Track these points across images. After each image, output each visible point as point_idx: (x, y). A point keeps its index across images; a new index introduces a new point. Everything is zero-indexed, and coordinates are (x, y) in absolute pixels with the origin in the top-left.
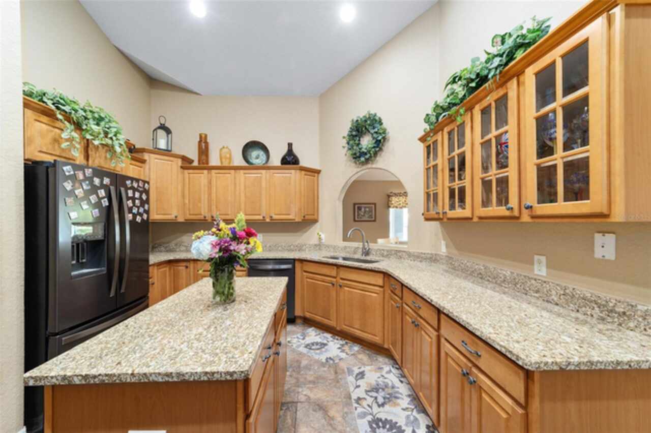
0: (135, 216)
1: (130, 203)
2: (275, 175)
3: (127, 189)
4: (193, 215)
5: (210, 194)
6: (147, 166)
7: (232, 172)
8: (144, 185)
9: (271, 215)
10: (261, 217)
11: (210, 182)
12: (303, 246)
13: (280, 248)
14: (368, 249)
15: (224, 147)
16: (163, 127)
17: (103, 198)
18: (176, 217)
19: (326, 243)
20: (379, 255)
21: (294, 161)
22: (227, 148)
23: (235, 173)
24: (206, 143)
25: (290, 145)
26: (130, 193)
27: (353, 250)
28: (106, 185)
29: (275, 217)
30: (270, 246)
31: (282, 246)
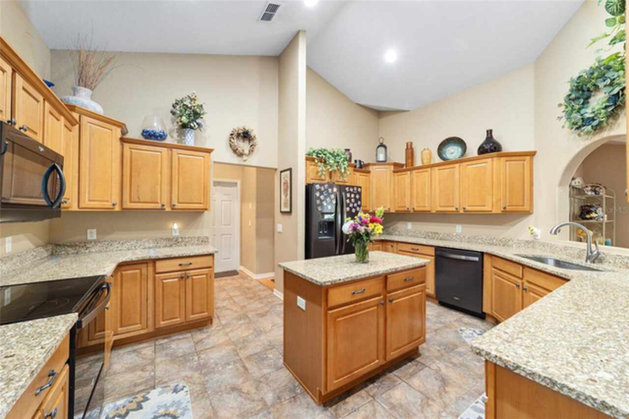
0: (351, 209)
1: (348, 201)
2: (469, 167)
3: (346, 193)
4: (401, 207)
5: (411, 190)
6: (371, 174)
7: (429, 169)
8: (357, 189)
9: (464, 207)
10: (454, 209)
11: (412, 181)
12: (509, 241)
13: (480, 241)
14: (595, 253)
15: (424, 149)
16: (382, 145)
17: (333, 199)
18: (389, 209)
19: (542, 241)
20: (620, 265)
21: (492, 148)
22: (428, 149)
23: (431, 170)
24: (412, 148)
25: (489, 132)
26: (348, 195)
27: (576, 252)
28: (335, 192)
29: (468, 208)
30: (469, 238)
31: (482, 239)
